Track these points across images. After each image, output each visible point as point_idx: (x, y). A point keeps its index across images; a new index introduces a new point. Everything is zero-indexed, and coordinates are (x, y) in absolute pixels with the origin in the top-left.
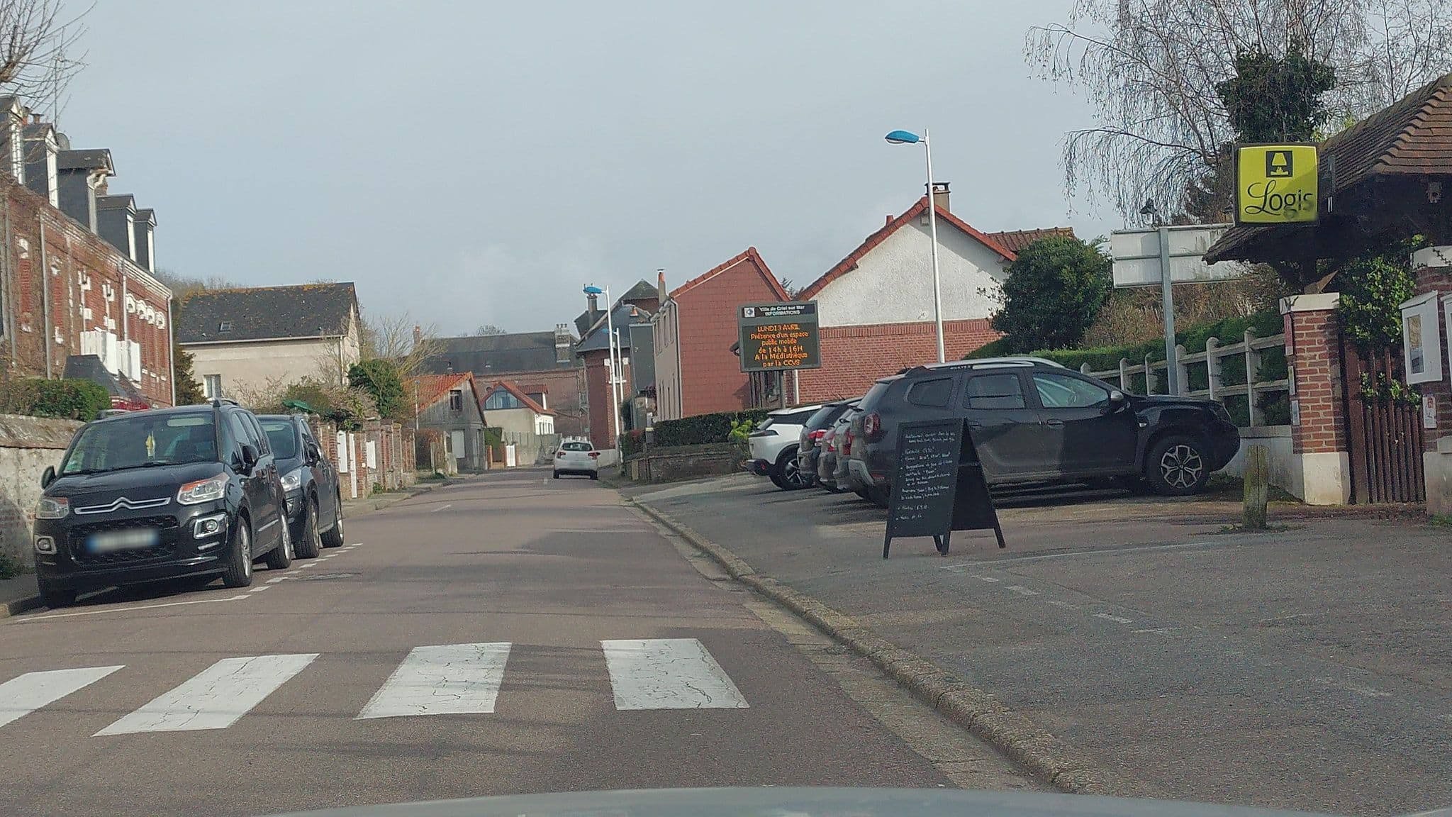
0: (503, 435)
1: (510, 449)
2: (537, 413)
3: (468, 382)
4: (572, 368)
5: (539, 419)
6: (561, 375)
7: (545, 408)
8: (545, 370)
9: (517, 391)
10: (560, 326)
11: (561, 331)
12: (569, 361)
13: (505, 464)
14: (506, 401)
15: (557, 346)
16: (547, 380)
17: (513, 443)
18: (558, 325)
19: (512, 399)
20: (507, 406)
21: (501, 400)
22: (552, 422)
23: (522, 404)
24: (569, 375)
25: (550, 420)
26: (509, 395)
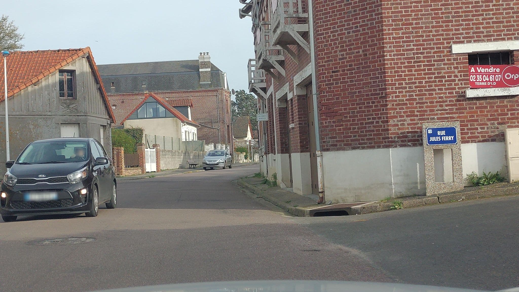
0: (144, 138)
1: (149, 153)
2: (183, 122)
3: (84, 60)
4: (213, 88)
5: (185, 128)
6: (204, 94)
7: (190, 119)
8: (191, 90)
9: (166, 104)
10: (203, 54)
11: (204, 57)
12: (210, 82)
13: (143, 170)
14: (156, 111)
15: (200, 70)
16: (193, 97)
17: (155, 146)
18: (201, 53)
19: (162, 109)
20: (156, 116)
21: (151, 110)
22: (196, 132)
23: (170, 114)
24: (210, 94)
25: (194, 130)
26: (159, 106)
